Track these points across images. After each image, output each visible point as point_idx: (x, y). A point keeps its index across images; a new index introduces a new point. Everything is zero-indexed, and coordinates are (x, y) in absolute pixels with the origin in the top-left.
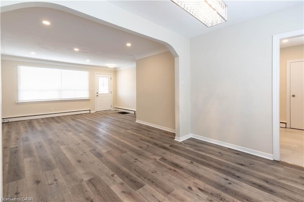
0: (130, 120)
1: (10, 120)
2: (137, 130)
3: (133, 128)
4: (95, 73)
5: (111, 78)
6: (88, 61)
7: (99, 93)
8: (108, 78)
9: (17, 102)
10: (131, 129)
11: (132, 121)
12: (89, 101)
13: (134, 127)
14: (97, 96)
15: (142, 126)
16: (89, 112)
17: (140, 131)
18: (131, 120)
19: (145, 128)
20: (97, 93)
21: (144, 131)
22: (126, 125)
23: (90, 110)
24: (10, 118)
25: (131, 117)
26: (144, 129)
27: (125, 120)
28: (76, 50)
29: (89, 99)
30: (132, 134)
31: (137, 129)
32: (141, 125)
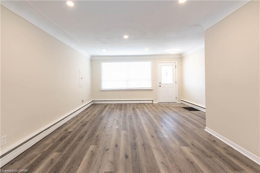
0: (195, 124)
1: (97, 102)
2: (203, 152)
3: (196, 143)
4: (158, 63)
5: (176, 66)
6: (146, 49)
7: (162, 83)
8: (172, 66)
9: (101, 90)
10: (190, 144)
11: (199, 127)
12: (151, 91)
13: (199, 141)
14: (160, 86)
15: (217, 145)
16: (151, 102)
17: (210, 157)
18: (197, 123)
19: (223, 152)
20: (160, 83)
21: (217, 160)
22: (185, 132)
23: (153, 101)
24: (98, 101)
25: (200, 118)
26: (220, 156)
27: (187, 122)
28: (126, 37)
29: (152, 89)
30: (188, 160)
31: (205, 149)
32: (215, 141)
